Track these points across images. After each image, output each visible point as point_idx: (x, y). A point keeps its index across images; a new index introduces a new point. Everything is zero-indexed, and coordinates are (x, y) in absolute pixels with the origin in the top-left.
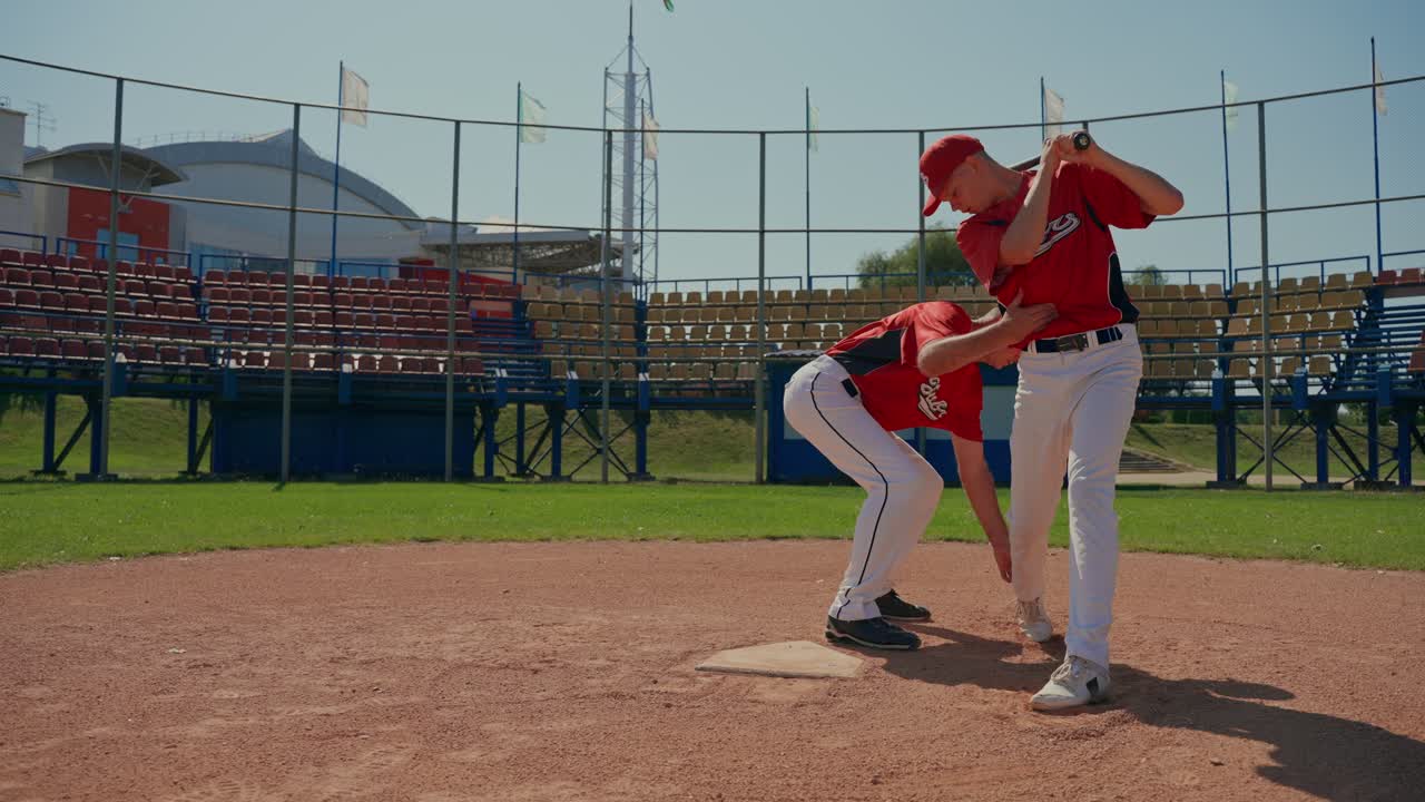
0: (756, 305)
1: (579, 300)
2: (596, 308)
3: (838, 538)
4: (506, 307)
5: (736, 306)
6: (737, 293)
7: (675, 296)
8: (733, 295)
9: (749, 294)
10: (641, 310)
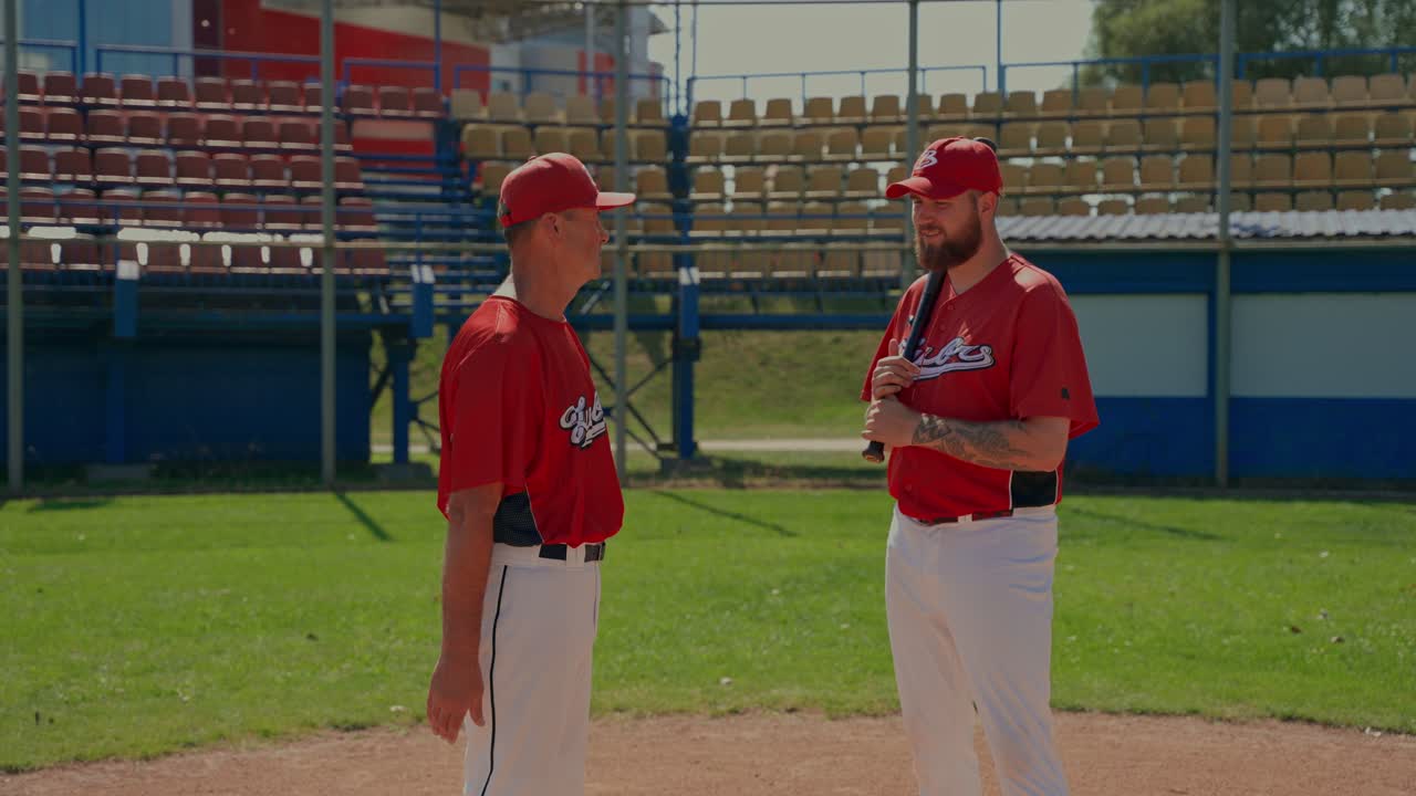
0: (899, 123)
1: (560, 117)
2: (592, 132)
3: (1083, 710)
4: (422, 132)
5: (860, 127)
6: (861, 100)
7: (743, 108)
8: (853, 104)
9: (886, 103)
10: (678, 134)
